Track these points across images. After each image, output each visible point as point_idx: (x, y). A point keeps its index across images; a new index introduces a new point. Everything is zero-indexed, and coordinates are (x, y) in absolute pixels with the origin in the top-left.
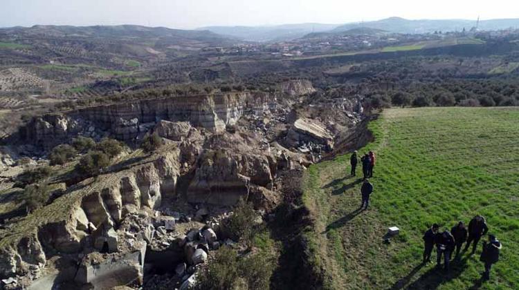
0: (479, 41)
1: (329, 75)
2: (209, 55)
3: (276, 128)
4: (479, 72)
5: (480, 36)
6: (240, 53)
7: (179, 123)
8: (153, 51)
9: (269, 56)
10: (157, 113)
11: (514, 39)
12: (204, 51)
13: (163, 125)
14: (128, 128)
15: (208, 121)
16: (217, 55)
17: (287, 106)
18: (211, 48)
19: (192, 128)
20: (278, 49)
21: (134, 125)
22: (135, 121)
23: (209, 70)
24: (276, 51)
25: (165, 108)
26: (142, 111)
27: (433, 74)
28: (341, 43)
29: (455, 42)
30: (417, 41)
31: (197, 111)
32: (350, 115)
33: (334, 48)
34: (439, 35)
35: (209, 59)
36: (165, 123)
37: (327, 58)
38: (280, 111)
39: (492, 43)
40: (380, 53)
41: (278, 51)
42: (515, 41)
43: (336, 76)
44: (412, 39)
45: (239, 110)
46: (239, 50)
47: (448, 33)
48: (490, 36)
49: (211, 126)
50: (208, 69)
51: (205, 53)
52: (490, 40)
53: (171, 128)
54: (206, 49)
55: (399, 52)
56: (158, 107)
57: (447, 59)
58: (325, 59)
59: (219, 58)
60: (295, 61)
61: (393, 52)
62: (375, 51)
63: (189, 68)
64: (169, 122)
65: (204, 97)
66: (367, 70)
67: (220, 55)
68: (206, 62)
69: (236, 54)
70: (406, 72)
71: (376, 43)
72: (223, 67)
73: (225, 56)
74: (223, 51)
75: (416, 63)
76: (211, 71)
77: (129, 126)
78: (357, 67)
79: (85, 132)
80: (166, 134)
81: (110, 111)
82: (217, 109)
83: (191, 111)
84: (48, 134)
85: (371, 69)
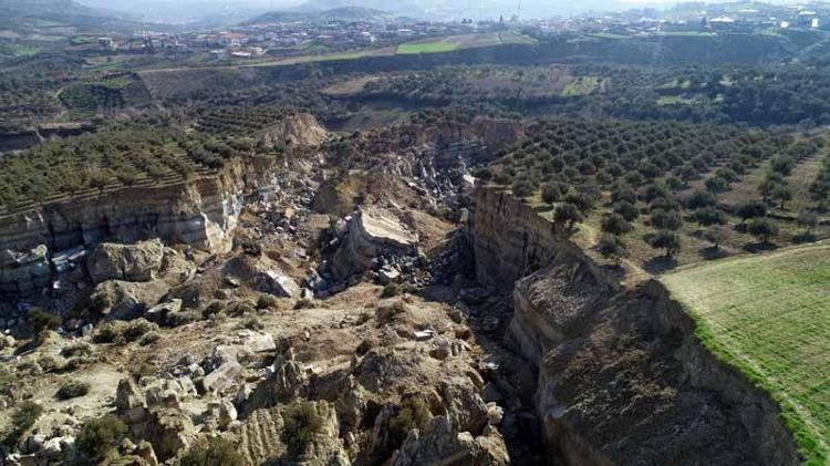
1: (332, 97)
2: (87, 53)
3: (310, 224)
4: (549, 94)
6: (150, 50)
7: (140, 245)
9: (207, 56)
10: (84, 226)
11: (572, 38)
12: (73, 44)
13: (110, 254)
14: (27, 268)
15: (193, 232)
16: (103, 53)
17: (303, 172)
18: (87, 39)
19: (168, 249)
20: (220, 42)
21: (41, 259)
22: (41, 250)
24: (217, 46)
25: (101, 216)
27: (489, 96)
28: (328, 34)
29: (498, 41)
30: (442, 36)
31: (171, 214)
32: (411, 184)
33: (317, 43)
34: (471, 25)
35: (89, 60)
36: (113, 248)
38: (297, 185)
39: (547, 42)
41: (222, 47)
42: (574, 41)
43: (342, 98)
44: (436, 33)
45: (238, 197)
46: (145, 42)
47: (481, 23)
48: (541, 32)
49: (199, 240)
50: (96, 84)
51: (78, 48)
53: (130, 259)
54: (77, 40)
55: (424, 55)
56: (86, 217)
57: (500, 69)
58: (312, 65)
59: (109, 60)
60: (260, 68)
61: (415, 55)
62: (388, 52)
63: (56, 83)
64: (121, 246)
65: (182, 188)
66: (391, 89)
67: (109, 52)
68: (84, 66)
69: (141, 51)
70: (449, 92)
71: (382, 36)
72: (129, 82)
73: (120, 56)
74: (114, 46)
75: (460, 77)
76: (105, 89)
77: (28, 263)
78: (373, 84)
80: (119, 272)
82: (206, 205)
83: (156, 215)
85: (396, 87)
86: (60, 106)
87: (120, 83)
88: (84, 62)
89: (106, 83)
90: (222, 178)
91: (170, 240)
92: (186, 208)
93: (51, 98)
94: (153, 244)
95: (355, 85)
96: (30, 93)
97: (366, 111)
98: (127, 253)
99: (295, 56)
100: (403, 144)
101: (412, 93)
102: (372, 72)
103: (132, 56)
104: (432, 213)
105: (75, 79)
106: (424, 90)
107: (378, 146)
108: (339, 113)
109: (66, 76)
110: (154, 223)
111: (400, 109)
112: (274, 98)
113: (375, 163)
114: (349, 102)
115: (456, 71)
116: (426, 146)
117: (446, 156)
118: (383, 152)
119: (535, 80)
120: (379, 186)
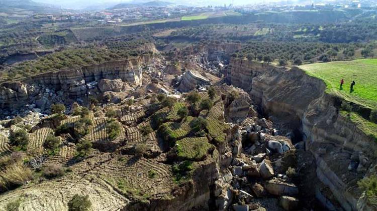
0: (238, 14)
1: (157, 38)
2: (42, 22)
3: (168, 78)
4: (249, 35)
5: (237, 10)
6: (71, 21)
7: (116, 80)
9: (96, 23)
10: (95, 75)
12: (35, 18)
13: (107, 82)
14: (79, 87)
15: (131, 77)
16: (49, 22)
17: (158, 62)
18: (41, 16)
19: (124, 83)
20: (101, 17)
21: (83, 84)
22: (83, 81)
23: (55, 35)
25: (100, 71)
26: (84, 74)
27: (224, 36)
28: (150, 13)
29: (224, 14)
30: (200, 13)
31: (124, 70)
32: (201, 66)
33: (145, 16)
34: (212, 8)
35: (43, 25)
37: (147, 24)
39: (246, 15)
40: (181, 21)
41: (103, 19)
42: (258, 14)
43: (162, 38)
44: (197, 11)
45: (142, 68)
46: (68, 17)
47: (216, 7)
48: (243, 11)
51: (38, 20)
52: (244, 13)
53: (113, 84)
54: (37, 16)
57: (228, 25)
58: (145, 25)
60: (123, 27)
61: (189, 21)
62: (177, 20)
64: (110, 80)
65: (127, 62)
66: (182, 34)
67: (52, 22)
68: (42, 28)
69: (66, 21)
70: (208, 35)
71: (173, 13)
72: (67, 33)
73: (57, 23)
74: (54, 19)
75: (211, 29)
76: (57, 36)
77: (80, 85)
78: (175, 32)
79: (43, 93)
80: (111, 88)
81: (59, 76)
82: (134, 69)
83: (119, 71)
84: (12, 98)
85: (185, 33)
86: (39, 43)
87: (63, 34)
88: (41, 26)
89: (57, 34)
90: (138, 59)
91: (124, 80)
92: (128, 68)
93: (34, 40)
94: (119, 80)
95: (167, 33)
96: (25, 38)
97: (173, 43)
98: (112, 82)
99: (134, 22)
100: (195, 52)
101: (191, 36)
102: (173, 27)
103: (63, 23)
104: (212, 74)
105: (42, 33)
106: (196, 34)
107: (185, 54)
108: (162, 44)
109: (38, 32)
110: (118, 74)
111: (187, 42)
112: (132, 39)
113: (186, 58)
115: (210, 26)
116: (204, 53)
117: (212, 56)
118: (188, 55)
119: (243, 30)
120: (189, 66)
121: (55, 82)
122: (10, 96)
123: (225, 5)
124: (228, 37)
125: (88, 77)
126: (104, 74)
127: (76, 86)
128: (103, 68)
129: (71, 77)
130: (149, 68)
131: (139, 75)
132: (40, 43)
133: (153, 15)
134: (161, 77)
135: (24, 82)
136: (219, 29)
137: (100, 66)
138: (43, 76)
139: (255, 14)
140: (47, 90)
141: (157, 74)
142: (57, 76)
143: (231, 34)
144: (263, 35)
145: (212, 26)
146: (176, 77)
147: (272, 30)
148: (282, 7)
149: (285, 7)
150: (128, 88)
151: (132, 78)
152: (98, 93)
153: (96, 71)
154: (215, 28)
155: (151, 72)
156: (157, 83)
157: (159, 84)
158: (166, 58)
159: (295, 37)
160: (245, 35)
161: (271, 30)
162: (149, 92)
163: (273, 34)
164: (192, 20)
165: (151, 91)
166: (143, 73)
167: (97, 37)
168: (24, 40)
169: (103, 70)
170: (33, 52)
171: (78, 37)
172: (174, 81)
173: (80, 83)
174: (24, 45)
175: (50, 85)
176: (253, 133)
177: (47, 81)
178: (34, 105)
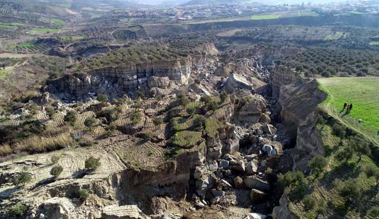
0: (314, 14)
1: (221, 38)
2: (120, 17)
3: (214, 79)
4: (319, 39)
5: (314, 10)
6: (144, 16)
7: (163, 78)
8: (71, 12)
9: (168, 19)
10: (146, 71)
12: (115, 13)
15: (178, 76)
16: (126, 17)
18: (120, 11)
19: (170, 81)
20: (173, 13)
21: (135, 79)
22: (135, 77)
23: (128, 31)
24: (172, 15)
25: (151, 68)
26: (137, 70)
27: (290, 39)
28: (220, 10)
29: (299, 14)
30: (273, 12)
32: (252, 70)
34: (287, 7)
35: (121, 20)
36: (156, 78)
40: (250, 20)
41: (174, 15)
42: (337, 15)
43: (225, 38)
44: (270, 11)
46: (142, 13)
47: (292, 6)
48: (321, 11)
50: (127, 29)
51: (116, 15)
52: (321, 13)
53: (160, 81)
54: (116, 12)
57: (297, 27)
58: (212, 24)
59: (128, 20)
60: (191, 24)
61: (259, 20)
62: (246, 19)
63: (111, 29)
64: (158, 78)
65: (175, 61)
66: (247, 34)
67: (128, 17)
68: (119, 22)
69: (141, 17)
70: (273, 37)
71: (245, 11)
72: (139, 29)
73: (132, 18)
74: (130, 14)
75: (278, 30)
76: (130, 31)
77: (132, 80)
78: (239, 32)
79: (102, 84)
80: (157, 85)
81: (117, 70)
82: (182, 68)
83: (167, 70)
84: (79, 86)
85: (249, 34)
86: (113, 38)
87: (135, 29)
88: (119, 21)
89: (130, 29)
90: (187, 60)
91: (171, 78)
92: (176, 68)
93: (110, 34)
94: (167, 78)
95: (231, 33)
96: (102, 32)
97: (235, 44)
98: (159, 80)
99: (204, 20)
100: (250, 55)
101: (256, 37)
102: (238, 27)
103: (137, 19)
104: (259, 78)
105: (118, 27)
106: (261, 36)
107: (240, 56)
108: (224, 44)
109: (114, 26)
110: (166, 72)
111: (249, 43)
112: (197, 37)
113: (238, 61)
114: (228, 40)
115: (277, 27)
116: (259, 56)
117: (267, 61)
118: (242, 57)
119: (313, 32)
120: (239, 69)
121: (113, 75)
122: (78, 84)
123: (303, 4)
124: (294, 40)
125: (140, 73)
126: (154, 71)
127: (129, 80)
128: (153, 66)
129: (126, 73)
130: (199, 68)
131: (186, 75)
132: (115, 37)
133: (224, 13)
134: (208, 78)
135: (89, 73)
136: (288, 30)
137: (151, 64)
138: (105, 69)
139: (335, 15)
140: (106, 82)
141: (205, 75)
142: (115, 71)
143: (299, 37)
144: (334, 40)
145: (281, 28)
146: (222, 79)
147: (347, 35)
148: (370, 7)
149: (374, 8)
150: (173, 85)
151: (179, 78)
152: (146, 88)
153: (148, 68)
154: (283, 30)
155: (200, 72)
156: (199, 83)
157: (201, 85)
158: (220, 60)
159: (372, 43)
160: (314, 38)
161: (345, 35)
162: (191, 91)
163: (345, 39)
164: (262, 20)
165: (192, 90)
166: (191, 73)
167: (165, 33)
168: (102, 34)
169: (154, 68)
170: (107, 45)
171: (148, 33)
172: (219, 83)
173: (133, 77)
174: (101, 38)
175: (108, 77)
176: (254, 136)
177: (107, 74)
178: (94, 93)
